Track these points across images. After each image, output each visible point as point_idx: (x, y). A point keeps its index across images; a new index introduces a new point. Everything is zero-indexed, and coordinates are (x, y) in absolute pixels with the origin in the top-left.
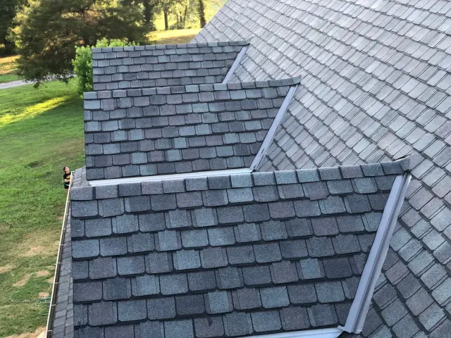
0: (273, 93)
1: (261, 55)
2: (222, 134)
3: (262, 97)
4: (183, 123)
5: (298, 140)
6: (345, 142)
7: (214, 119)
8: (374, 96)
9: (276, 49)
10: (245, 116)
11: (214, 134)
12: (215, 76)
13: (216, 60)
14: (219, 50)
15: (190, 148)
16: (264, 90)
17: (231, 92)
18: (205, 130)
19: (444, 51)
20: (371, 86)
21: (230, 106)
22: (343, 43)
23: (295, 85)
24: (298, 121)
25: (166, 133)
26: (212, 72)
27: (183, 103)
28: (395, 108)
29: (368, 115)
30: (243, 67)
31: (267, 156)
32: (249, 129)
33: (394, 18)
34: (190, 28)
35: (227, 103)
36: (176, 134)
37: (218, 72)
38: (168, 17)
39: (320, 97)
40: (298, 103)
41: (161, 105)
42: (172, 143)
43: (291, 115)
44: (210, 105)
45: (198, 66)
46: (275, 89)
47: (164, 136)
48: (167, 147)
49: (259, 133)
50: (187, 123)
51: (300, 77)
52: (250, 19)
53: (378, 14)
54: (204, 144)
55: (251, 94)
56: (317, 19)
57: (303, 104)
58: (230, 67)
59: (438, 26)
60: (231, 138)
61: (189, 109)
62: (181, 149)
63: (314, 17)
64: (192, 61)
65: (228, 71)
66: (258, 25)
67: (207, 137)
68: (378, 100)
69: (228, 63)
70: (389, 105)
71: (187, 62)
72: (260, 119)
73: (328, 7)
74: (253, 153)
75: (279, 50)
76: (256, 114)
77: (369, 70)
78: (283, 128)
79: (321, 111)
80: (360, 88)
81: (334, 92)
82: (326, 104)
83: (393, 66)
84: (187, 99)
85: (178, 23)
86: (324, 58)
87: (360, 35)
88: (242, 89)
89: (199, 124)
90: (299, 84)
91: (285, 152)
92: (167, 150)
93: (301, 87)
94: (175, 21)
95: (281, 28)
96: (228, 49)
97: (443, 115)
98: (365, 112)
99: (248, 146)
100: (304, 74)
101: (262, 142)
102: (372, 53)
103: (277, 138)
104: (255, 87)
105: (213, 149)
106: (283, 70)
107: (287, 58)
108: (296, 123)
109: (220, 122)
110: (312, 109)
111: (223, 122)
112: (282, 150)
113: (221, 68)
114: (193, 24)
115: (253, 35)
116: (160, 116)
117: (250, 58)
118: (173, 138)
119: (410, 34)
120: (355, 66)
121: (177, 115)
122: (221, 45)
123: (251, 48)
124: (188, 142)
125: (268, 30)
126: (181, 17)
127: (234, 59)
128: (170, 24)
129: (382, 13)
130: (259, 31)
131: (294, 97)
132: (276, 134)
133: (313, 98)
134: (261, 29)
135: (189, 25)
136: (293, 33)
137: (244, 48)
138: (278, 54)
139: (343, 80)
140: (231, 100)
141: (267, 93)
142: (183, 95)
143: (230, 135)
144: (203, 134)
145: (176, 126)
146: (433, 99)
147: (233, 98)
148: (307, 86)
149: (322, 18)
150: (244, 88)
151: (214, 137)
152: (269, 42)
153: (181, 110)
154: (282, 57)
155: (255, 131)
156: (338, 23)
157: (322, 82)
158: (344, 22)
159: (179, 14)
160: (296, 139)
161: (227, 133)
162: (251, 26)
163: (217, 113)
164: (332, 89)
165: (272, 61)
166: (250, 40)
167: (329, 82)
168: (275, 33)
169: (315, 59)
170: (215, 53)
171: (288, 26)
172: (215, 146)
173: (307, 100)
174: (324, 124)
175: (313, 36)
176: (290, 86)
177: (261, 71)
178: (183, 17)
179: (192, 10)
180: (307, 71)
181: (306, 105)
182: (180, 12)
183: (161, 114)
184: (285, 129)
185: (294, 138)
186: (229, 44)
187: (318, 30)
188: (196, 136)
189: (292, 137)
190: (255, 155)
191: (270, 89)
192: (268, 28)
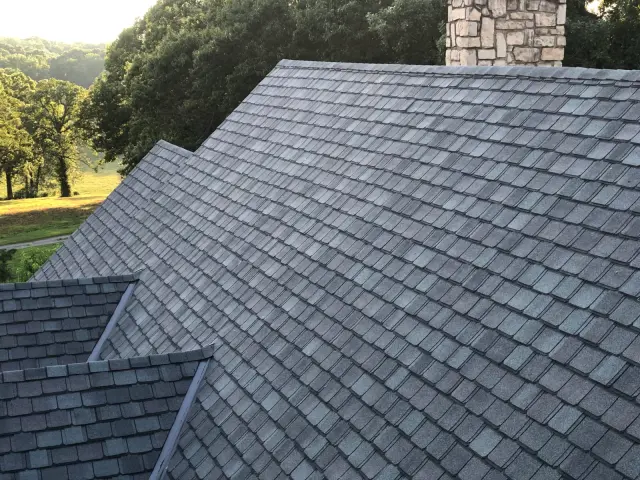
0: (175, 373)
1: (155, 301)
2: (102, 440)
3: (161, 380)
4: (44, 427)
5: (214, 451)
6: (279, 463)
7: (89, 417)
8: (316, 394)
9: (177, 295)
10: (136, 409)
11: (90, 441)
12: (89, 329)
13: (91, 305)
14: (95, 289)
15: (55, 465)
16: (163, 369)
17: (115, 374)
18: (77, 435)
19: (404, 338)
20: (311, 377)
21: (113, 397)
22: (271, 302)
23: (206, 360)
24: (212, 419)
25: (17, 444)
26: (86, 323)
27: (44, 395)
28: (346, 417)
29: (310, 423)
30: (131, 317)
31: (169, 473)
32: (140, 430)
33: (337, 275)
34: (45, 195)
35: (108, 391)
36: (31, 444)
37: (93, 322)
38: (13, 180)
39: (243, 384)
40: (211, 390)
41: (10, 399)
42: (27, 460)
43: (202, 408)
44: (84, 395)
45: (64, 314)
46: (178, 367)
47: (14, 449)
48: (19, 466)
49: (157, 435)
50: (50, 425)
51: (213, 346)
52: (139, 239)
53: (315, 265)
54: (75, 459)
55: (143, 376)
56: (232, 257)
57: (218, 393)
58: (110, 315)
59: (396, 299)
60: (115, 447)
61: (52, 403)
62: (41, 469)
63: (229, 253)
64: (55, 308)
65: (108, 320)
66: (151, 250)
67: (80, 447)
68: (322, 400)
69: (109, 308)
70: (337, 411)
71: (47, 309)
72: (157, 414)
73: (249, 241)
74: (148, 468)
75: (183, 296)
76: (152, 407)
77: (308, 351)
78: (191, 428)
79: (244, 408)
80: (297, 377)
81: (261, 380)
82: (250, 396)
83: (340, 349)
84: (49, 388)
85: (27, 187)
86: (246, 321)
87: (293, 294)
88: (132, 368)
89: (68, 426)
90: (212, 357)
91: (195, 469)
92: (18, 471)
93: (215, 364)
94: (23, 186)
95: (183, 261)
96: (107, 288)
97: (408, 438)
98: (305, 417)
99: (140, 457)
100: (218, 342)
101: (161, 449)
102: (311, 325)
103: (183, 443)
104: (149, 364)
105: (89, 465)
106: (188, 332)
107: (194, 312)
108: (208, 421)
109: (98, 421)
110: (231, 402)
111: (104, 421)
112: (191, 466)
113: (97, 316)
114: (51, 189)
115: (143, 267)
116: (8, 417)
117: (140, 302)
118: (28, 451)
119: (359, 304)
120: (288, 342)
121: (34, 413)
122: (97, 282)
123: (141, 287)
124: (51, 457)
125: (164, 261)
126: (31, 181)
127: (117, 303)
128: (16, 189)
129: (321, 265)
130: (152, 262)
131: (205, 378)
132: (181, 436)
133: (232, 385)
134: (155, 258)
135: (45, 191)
136: (200, 273)
137: (131, 286)
138: (181, 304)
139: (272, 362)
140: (115, 386)
141: (166, 373)
142: (44, 382)
143: (114, 441)
144: (74, 442)
145: (33, 432)
146: (394, 410)
147: (117, 383)
148: (224, 363)
149: (240, 257)
150: (133, 366)
151: (90, 446)
152: (167, 281)
153: (39, 406)
154: (185, 310)
155: (150, 433)
156: (263, 268)
157: (244, 360)
158: (271, 269)
159: (29, 176)
160: (210, 449)
161: (109, 438)
162: (140, 250)
163: (95, 407)
164: (258, 374)
165: (172, 314)
166: (140, 273)
167: (254, 362)
168: (176, 268)
169: (233, 322)
170: (89, 295)
171: (193, 261)
172: (92, 461)
173: (224, 386)
174: (250, 430)
175: (229, 284)
176: (200, 361)
177: (157, 327)
178: (34, 179)
179: (49, 170)
180: (222, 338)
181: (223, 394)
182: (31, 174)
183: (10, 414)
184: (194, 430)
185: (207, 448)
186: (110, 280)
187: (235, 275)
188: (63, 446)
189: (203, 445)
190: (151, 470)
191: (171, 366)
192: (166, 258)
